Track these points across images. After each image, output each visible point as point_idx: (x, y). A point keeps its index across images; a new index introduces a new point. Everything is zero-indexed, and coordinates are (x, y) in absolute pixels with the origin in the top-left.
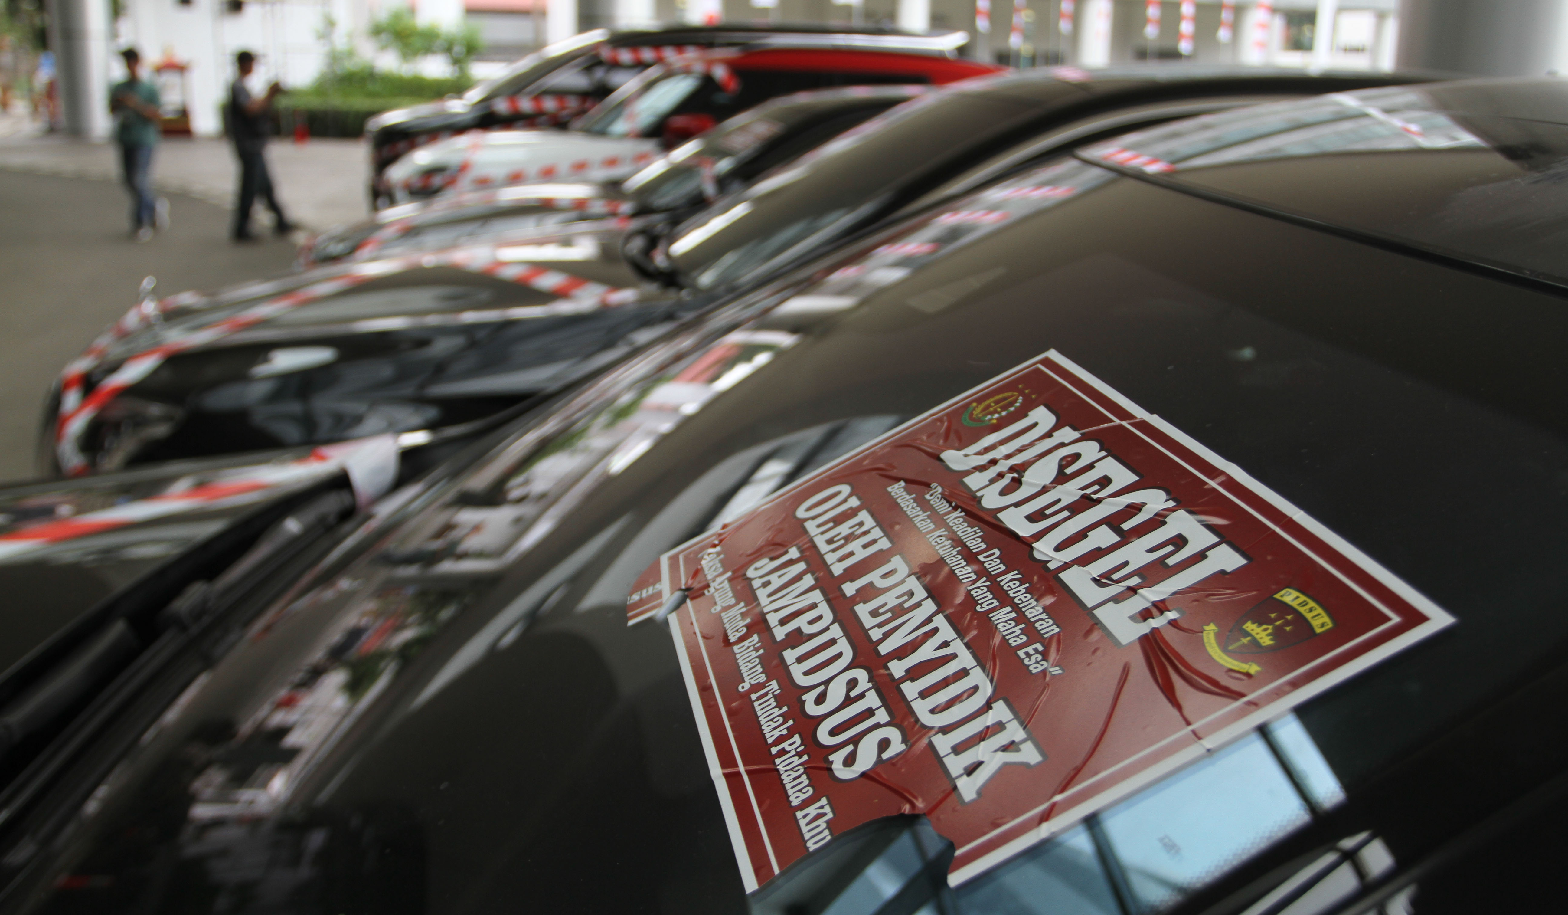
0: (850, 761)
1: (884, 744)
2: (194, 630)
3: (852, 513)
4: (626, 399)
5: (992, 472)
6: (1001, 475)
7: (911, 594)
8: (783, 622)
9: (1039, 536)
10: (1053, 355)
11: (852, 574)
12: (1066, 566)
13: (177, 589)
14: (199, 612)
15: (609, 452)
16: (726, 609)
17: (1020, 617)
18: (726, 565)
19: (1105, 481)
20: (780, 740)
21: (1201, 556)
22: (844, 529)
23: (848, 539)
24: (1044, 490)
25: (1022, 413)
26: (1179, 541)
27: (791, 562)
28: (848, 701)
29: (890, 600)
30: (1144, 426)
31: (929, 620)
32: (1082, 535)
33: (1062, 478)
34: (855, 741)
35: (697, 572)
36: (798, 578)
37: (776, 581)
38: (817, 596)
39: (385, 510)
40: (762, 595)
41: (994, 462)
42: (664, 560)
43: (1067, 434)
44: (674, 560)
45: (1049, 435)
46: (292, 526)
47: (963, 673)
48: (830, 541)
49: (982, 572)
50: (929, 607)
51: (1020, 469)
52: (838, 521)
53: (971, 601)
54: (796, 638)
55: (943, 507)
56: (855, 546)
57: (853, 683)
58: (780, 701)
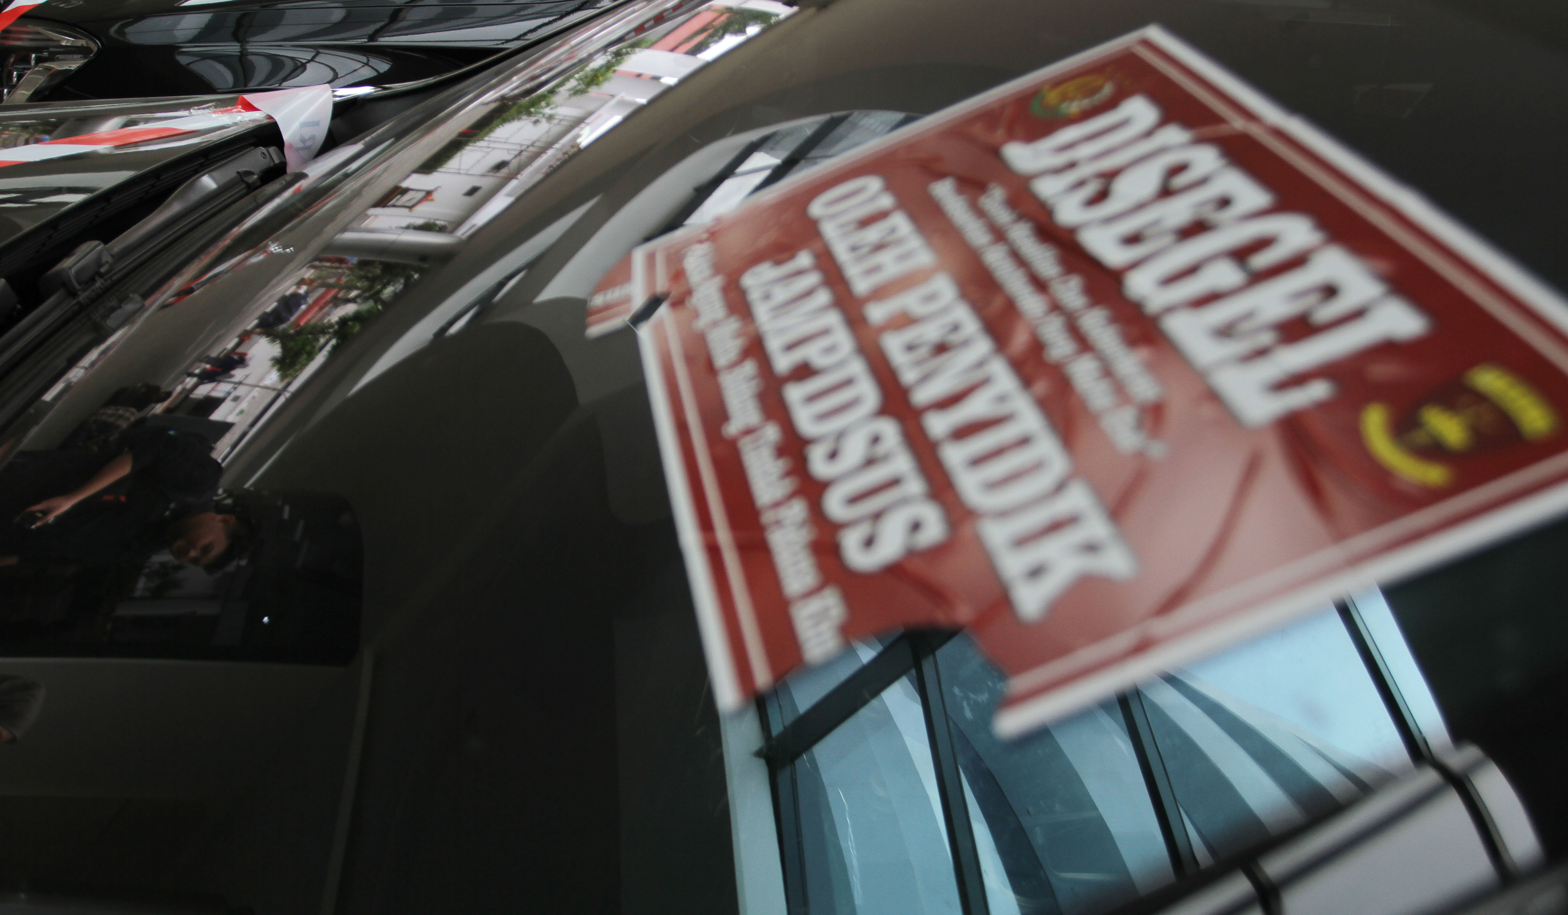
0: (869, 542)
1: (916, 526)
2: (83, 296)
3: (881, 216)
4: (599, 61)
5: (1071, 177)
6: (1081, 184)
7: (956, 328)
8: (790, 347)
9: (1135, 265)
10: (1155, 34)
11: (879, 294)
12: (1170, 309)
13: (67, 248)
14: (90, 276)
15: (579, 122)
16: (715, 324)
17: (1107, 372)
18: (717, 268)
19: (1224, 202)
20: (777, 505)
21: (1357, 314)
22: (873, 234)
23: (879, 247)
24: (1141, 206)
25: (1111, 104)
26: (1330, 291)
27: (800, 273)
28: (870, 462)
29: (931, 332)
30: (1279, 134)
31: (980, 364)
32: (1191, 270)
33: (1166, 192)
34: (877, 516)
35: (678, 275)
36: (808, 293)
37: (781, 294)
38: (833, 319)
39: (317, 170)
40: (762, 313)
41: (1072, 165)
42: (639, 256)
43: (1174, 135)
44: (651, 259)
45: (1149, 134)
46: (208, 182)
47: (1024, 441)
48: (854, 249)
49: (1056, 307)
50: (982, 346)
51: (1110, 176)
52: (865, 223)
53: (1037, 347)
54: (804, 372)
55: (1003, 216)
56: (886, 258)
57: (876, 440)
58: (781, 451)
